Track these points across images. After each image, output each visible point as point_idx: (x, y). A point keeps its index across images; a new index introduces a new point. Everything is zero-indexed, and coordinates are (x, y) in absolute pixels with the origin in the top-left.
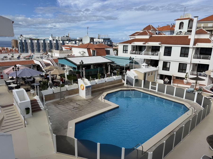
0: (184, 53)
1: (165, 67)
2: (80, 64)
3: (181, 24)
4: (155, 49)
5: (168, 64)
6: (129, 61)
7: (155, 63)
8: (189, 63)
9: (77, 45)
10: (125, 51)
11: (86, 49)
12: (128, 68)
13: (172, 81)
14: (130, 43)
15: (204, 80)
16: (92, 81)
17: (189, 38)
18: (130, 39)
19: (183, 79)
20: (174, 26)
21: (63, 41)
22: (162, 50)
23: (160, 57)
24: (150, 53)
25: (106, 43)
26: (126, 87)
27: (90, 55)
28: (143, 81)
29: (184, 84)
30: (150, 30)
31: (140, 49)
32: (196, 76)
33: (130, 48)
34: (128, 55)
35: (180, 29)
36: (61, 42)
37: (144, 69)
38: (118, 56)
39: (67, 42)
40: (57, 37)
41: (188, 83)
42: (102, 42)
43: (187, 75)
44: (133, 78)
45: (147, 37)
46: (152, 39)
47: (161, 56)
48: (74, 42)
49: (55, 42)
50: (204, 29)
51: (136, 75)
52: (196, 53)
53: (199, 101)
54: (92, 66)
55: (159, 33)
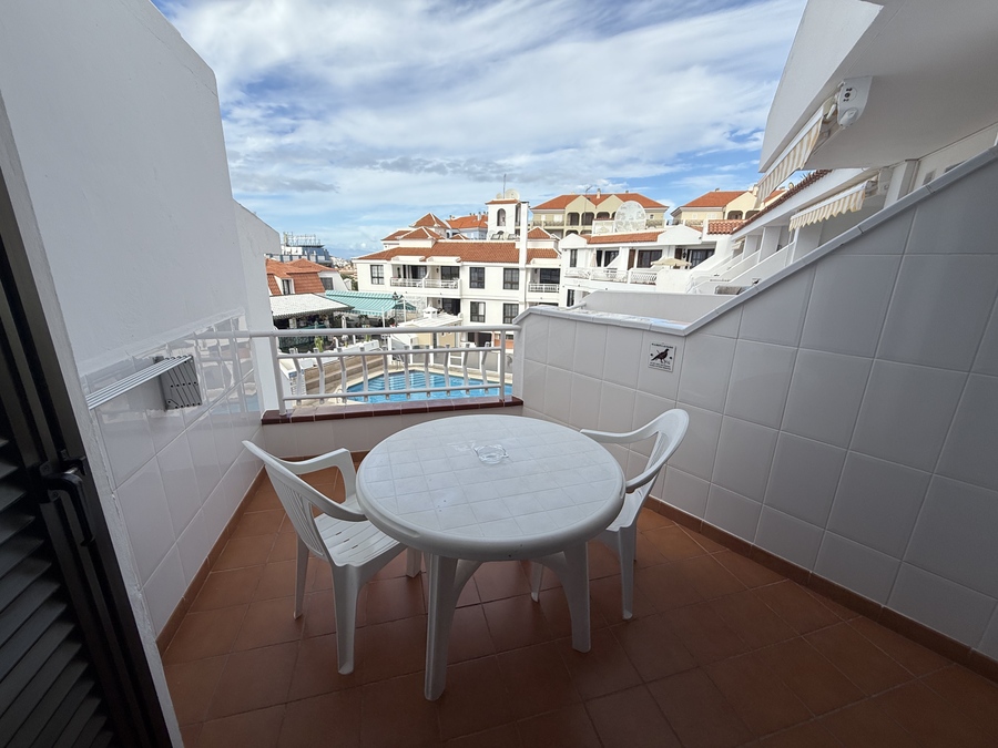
0: (511, 282)
1: (476, 313)
3: (501, 213)
4: (450, 273)
5: (481, 306)
6: (393, 303)
7: (453, 306)
8: (521, 303)
10: (377, 279)
13: (492, 344)
14: (389, 260)
17: (516, 248)
18: (385, 249)
20: (485, 218)
22: (465, 276)
23: (461, 291)
24: (440, 282)
26: (393, 367)
27: (276, 293)
30: (432, 226)
31: (413, 273)
33: (388, 270)
34: (387, 288)
35: (498, 225)
37: (432, 320)
38: (359, 291)
45: (427, 244)
46: (439, 250)
47: (462, 289)
50: (543, 228)
52: (533, 281)
54: (291, 321)
55: (454, 234)
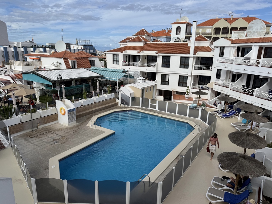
0: (184, 64)
1: (164, 80)
2: (58, 80)
3: (178, 29)
4: (152, 60)
5: (167, 77)
6: (123, 74)
7: (152, 76)
8: (189, 76)
9: (49, 54)
10: (115, 62)
11: (62, 59)
12: (122, 84)
13: (172, 97)
14: (122, 52)
15: (206, 94)
16: (75, 102)
17: (188, 46)
18: (120, 47)
19: (183, 93)
20: (170, 31)
21: (25, 48)
22: (159, 61)
23: (157, 69)
24: (146, 64)
25: (88, 51)
26: (121, 108)
27: (68, 67)
28: (141, 99)
29: (185, 100)
30: (144, 35)
31: (133, 59)
32: (198, 90)
33: (121, 58)
34: (120, 67)
35: (177, 34)
36: (22, 49)
37: (141, 84)
38: (107, 68)
39: (32, 49)
40: (16, 43)
41: (190, 99)
42: (82, 50)
43: (188, 89)
44: (129, 96)
45: (141, 44)
46: (147, 47)
48: (42, 50)
49: (12, 49)
50: (203, 36)
51: (132, 91)
52: (196, 64)
53: (203, 118)
54: (73, 82)
55: (154, 39)
